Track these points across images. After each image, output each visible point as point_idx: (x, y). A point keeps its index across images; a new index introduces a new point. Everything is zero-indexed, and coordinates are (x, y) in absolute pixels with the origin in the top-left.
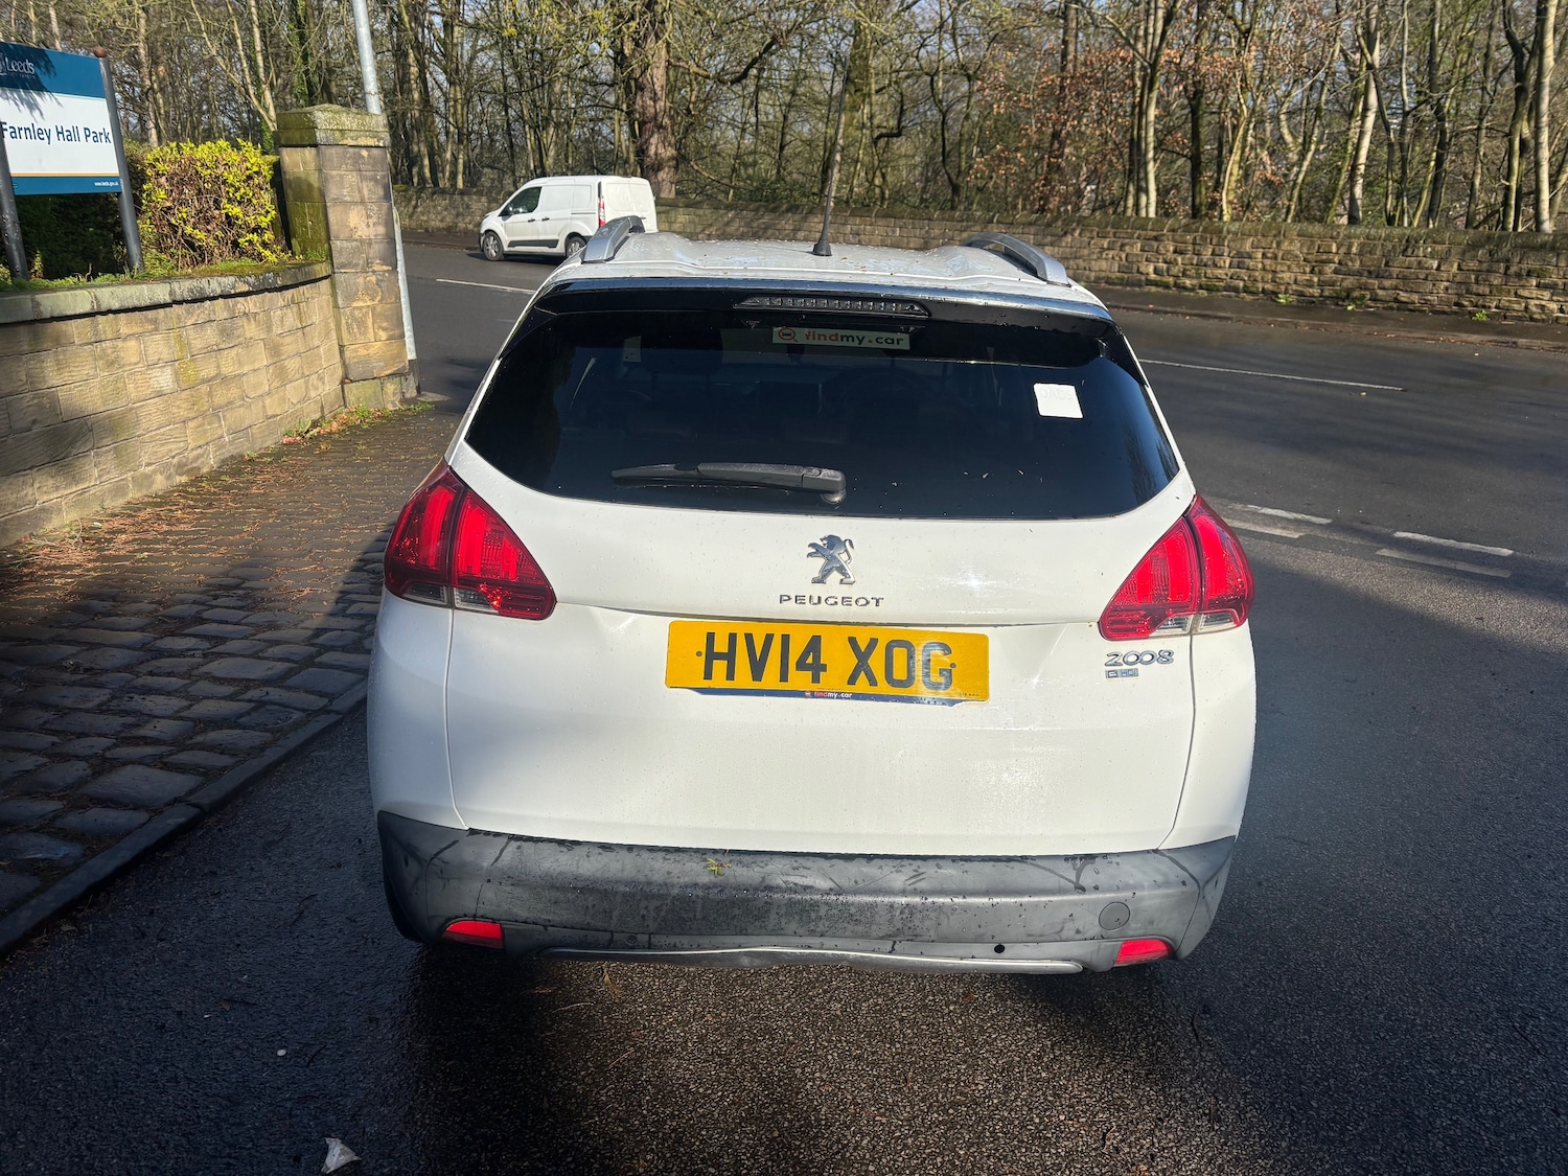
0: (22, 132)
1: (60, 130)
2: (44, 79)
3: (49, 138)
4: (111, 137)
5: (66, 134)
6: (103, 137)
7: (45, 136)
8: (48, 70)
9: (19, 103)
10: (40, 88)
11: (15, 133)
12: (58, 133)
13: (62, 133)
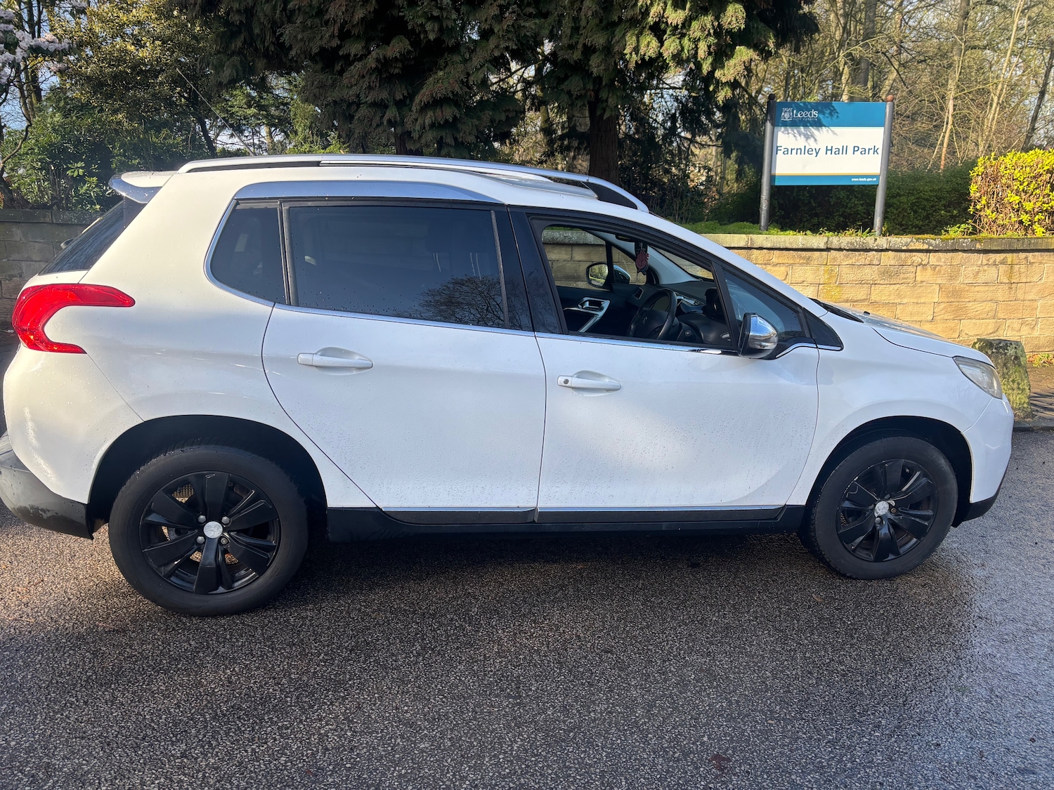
0: (794, 152)
1: (829, 148)
2: (824, 121)
3: (817, 153)
4: (880, 151)
5: (834, 151)
6: (872, 151)
7: (814, 152)
8: (831, 114)
9: (797, 135)
10: (818, 124)
11: (786, 152)
12: (827, 150)
13: (831, 150)
